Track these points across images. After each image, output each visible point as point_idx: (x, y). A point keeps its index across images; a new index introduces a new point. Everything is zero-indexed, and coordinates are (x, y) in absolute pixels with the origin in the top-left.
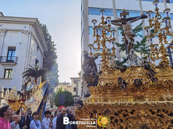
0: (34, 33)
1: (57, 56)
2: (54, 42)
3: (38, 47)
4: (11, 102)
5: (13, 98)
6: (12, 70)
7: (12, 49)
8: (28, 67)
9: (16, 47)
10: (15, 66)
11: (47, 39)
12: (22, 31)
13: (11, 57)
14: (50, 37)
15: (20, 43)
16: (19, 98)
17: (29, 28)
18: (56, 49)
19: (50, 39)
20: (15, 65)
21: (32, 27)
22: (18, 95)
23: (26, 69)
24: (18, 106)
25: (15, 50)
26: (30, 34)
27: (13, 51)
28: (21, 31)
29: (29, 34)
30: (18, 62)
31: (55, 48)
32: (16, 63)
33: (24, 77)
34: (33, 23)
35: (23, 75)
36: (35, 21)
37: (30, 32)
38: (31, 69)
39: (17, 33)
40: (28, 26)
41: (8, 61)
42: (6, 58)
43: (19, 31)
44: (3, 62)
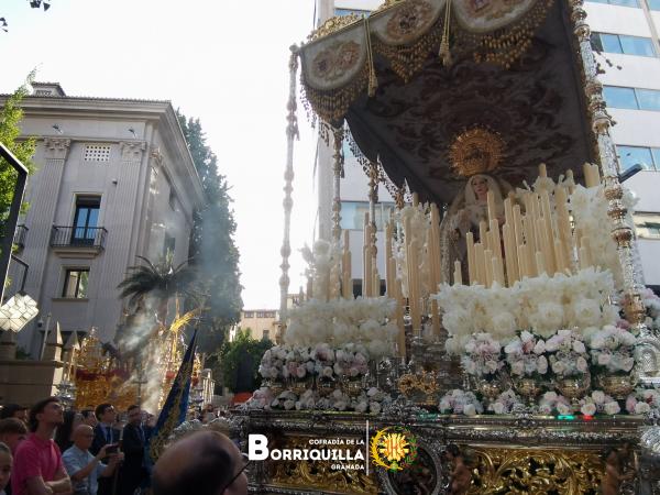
0: (159, 150)
1: (236, 225)
2: (225, 177)
3: (173, 195)
4: (83, 379)
5: (90, 368)
6: (88, 270)
7: (88, 203)
8: (141, 262)
9: (100, 197)
10: (98, 258)
11: (205, 167)
12: (121, 144)
13: (86, 227)
14: (214, 160)
15: (116, 183)
16: (108, 364)
17: (141, 132)
18: (232, 201)
19: (213, 167)
20: (96, 255)
21: (154, 128)
22: (104, 354)
23: (131, 271)
24: (105, 392)
25: (98, 206)
26: (147, 154)
27: (93, 210)
28: (118, 143)
29: (143, 151)
30: (107, 246)
31: (229, 197)
32: (101, 249)
33: (125, 294)
34: (158, 118)
35: (122, 290)
36: (163, 111)
37: (146, 146)
38: (146, 270)
39: (106, 150)
40: (139, 126)
41: (74, 241)
42: (69, 231)
43: (111, 142)
44: (61, 246)
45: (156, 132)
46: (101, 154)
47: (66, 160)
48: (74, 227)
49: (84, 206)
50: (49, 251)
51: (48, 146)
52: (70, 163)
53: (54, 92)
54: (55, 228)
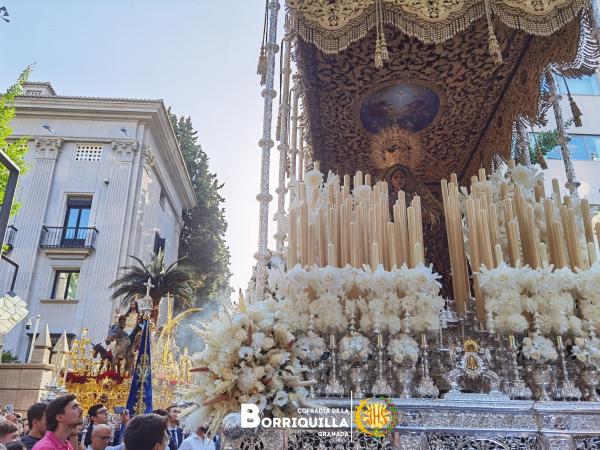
0: (152, 150)
1: (226, 224)
2: (215, 175)
3: (164, 194)
4: (73, 382)
5: (80, 370)
6: (79, 271)
7: (79, 203)
8: (132, 262)
9: (91, 197)
10: (88, 258)
11: (195, 166)
12: (113, 144)
13: (77, 228)
14: (205, 158)
15: (107, 183)
16: (99, 366)
17: (134, 132)
18: (223, 200)
19: (203, 165)
20: (87, 255)
21: (146, 128)
22: (95, 356)
23: (123, 271)
24: (95, 395)
25: (89, 207)
26: (139, 154)
27: (84, 211)
28: (110, 143)
29: (135, 151)
30: (97, 247)
31: (219, 197)
32: (92, 249)
33: (116, 295)
34: (150, 117)
35: (113, 291)
36: (155, 111)
37: (138, 146)
38: (138, 270)
39: (98, 150)
40: (131, 126)
41: (65, 242)
42: (59, 232)
43: (104, 143)
44: (50, 247)
45: (148, 132)
46: (93, 154)
47: (57, 160)
48: (65, 228)
49: (75, 207)
50: (38, 252)
51: (38, 146)
52: (60, 163)
53: (44, 92)
54: (45, 228)
